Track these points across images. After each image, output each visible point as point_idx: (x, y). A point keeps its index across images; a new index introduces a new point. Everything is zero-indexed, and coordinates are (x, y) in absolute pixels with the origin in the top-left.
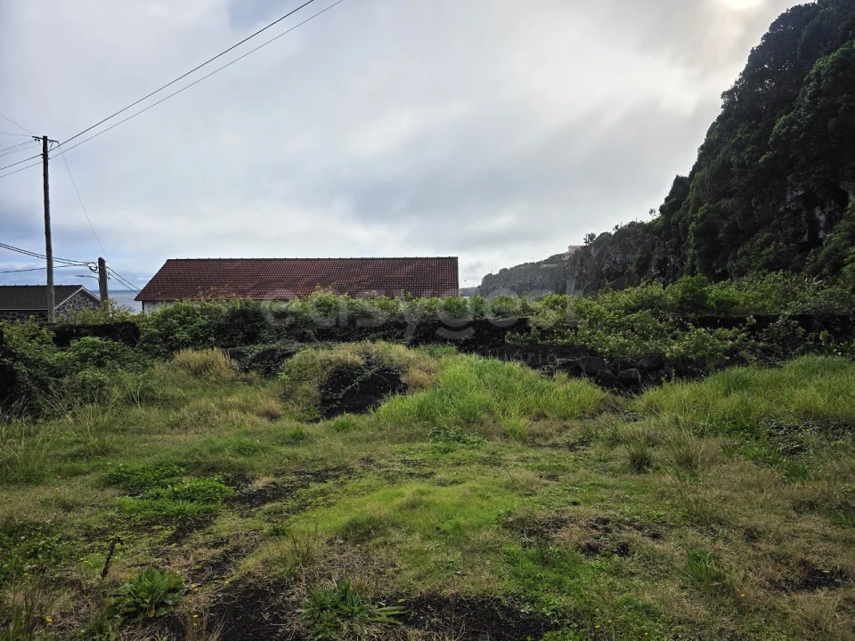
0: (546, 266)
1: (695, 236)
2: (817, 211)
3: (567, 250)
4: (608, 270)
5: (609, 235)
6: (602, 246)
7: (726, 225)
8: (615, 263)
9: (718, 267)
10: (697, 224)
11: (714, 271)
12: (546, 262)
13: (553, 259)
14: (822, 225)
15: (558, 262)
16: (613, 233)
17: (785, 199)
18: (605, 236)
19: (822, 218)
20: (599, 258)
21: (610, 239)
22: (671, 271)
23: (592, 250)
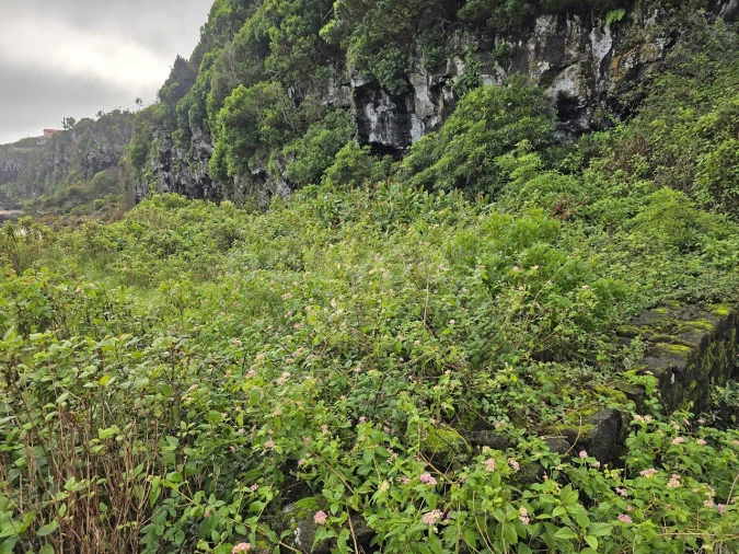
0: (17, 149)
1: (226, 126)
2: (369, 109)
3: (43, 134)
4: (94, 159)
5: (92, 121)
6: (85, 133)
7: (270, 115)
8: (101, 152)
9: (255, 167)
10: (231, 110)
11: (250, 172)
12: (16, 144)
13: (24, 143)
14: (373, 126)
15: (32, 146)
16: (96, 119)
17: (327, 92)
18: (86, 122)
19: (374, 118)
20: (82, 146)
21: (94, 127)
22: (177, 166)
23: (74, 136)
